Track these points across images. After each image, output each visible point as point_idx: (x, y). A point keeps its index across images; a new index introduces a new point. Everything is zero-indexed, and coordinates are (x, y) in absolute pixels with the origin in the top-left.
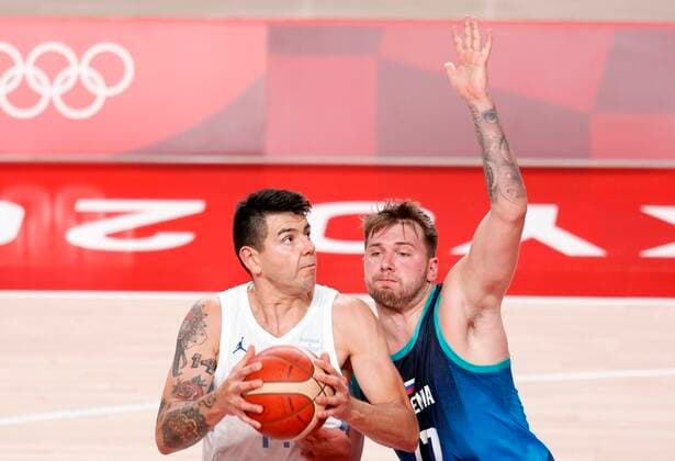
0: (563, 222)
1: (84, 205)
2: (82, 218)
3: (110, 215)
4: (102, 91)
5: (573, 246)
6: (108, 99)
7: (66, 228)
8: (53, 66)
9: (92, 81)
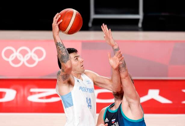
0: (161, 94)
1: (32, 90)
2: (32, 94)
3: (39, 93)
4: (37, 60)
5: (164, 100)
6: (39, 62)
7: (28, 96)
8: (24, 53)
9: (34, 57)
